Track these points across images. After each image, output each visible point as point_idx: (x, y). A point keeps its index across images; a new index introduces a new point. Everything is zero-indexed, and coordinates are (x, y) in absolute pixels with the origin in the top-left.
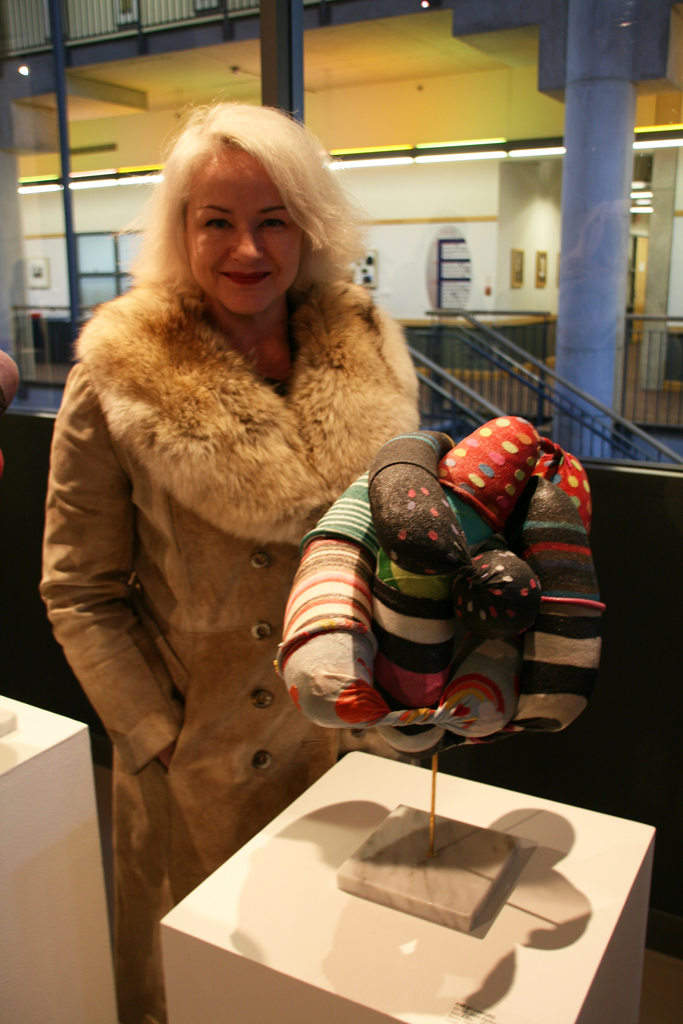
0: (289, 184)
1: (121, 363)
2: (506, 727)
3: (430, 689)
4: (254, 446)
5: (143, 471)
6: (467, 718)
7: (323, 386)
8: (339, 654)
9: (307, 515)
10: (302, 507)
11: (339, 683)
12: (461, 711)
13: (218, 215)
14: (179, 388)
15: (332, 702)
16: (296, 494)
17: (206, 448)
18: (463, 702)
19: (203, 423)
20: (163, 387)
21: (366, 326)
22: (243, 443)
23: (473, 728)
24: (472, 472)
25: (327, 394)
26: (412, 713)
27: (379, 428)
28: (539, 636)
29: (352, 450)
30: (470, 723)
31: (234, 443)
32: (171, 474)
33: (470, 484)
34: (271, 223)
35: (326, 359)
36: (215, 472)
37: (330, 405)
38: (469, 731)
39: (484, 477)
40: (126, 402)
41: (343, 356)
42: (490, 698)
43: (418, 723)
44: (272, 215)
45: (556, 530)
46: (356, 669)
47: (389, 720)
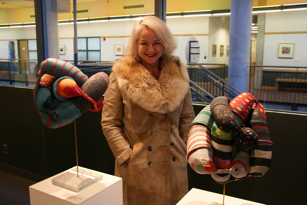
0: (160, 36)
1: (122, 71)
2: (247, 175)
3: (227, 164)
4: (150, 90)
5: (125, 95)
6: (238, 172)
7: (166, 78)
8: (205, 154)
9: (162, 106)
10: (160, 103)
11: (205, 161)
12: (236, 170)
13: (145, 42)
14: (134, 77)
15: (204, 166)
16: (159, 100)
17: (139, 90)
18: (237, 167)
19: (139, 84)
20: (131, 77)
21: (177, 65)
22: (148, 89)
23: (239, 175)
24: (238, 107)
25: (167, 79)
26: (224, 170)
27: (179, 87)
28: (256, 150)
29: (172, 92)
30: (238, 173)
31: (146, 89)
32: (132, 95)
33: (237, 110)
34: (156, 43)
35: (167, 72)
36: (141, 95)
37: (168, 82)
38: (238, 176)
39: (241, 108)
40: (122, 80)
41: (171, 71)
42: (243, 167)
43: (225, 173)
44: (156, 42)
45: (260, 123)
46: (209, 158)
47: (218, 172)
